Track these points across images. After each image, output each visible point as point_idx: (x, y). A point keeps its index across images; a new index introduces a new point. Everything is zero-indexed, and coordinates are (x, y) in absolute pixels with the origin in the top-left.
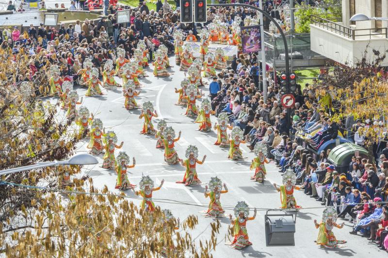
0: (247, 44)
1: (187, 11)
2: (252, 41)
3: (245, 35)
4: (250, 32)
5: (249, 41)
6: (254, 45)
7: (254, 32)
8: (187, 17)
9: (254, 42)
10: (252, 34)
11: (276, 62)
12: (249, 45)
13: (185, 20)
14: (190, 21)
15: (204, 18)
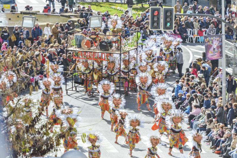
0: (210, 51)
1: (156, 19)
2: (214, 49)
3: (209, 43)
4: (212, 40)
5: (212, 49)
6: (216, 54)
7: (216, 41)
8: (155, 24)
9: (216, 50)
10: (214, 43)
11: (235, 69)
12: (212, 53)
13: (154, 27)
14: (158, 28)
15: (171, 27)
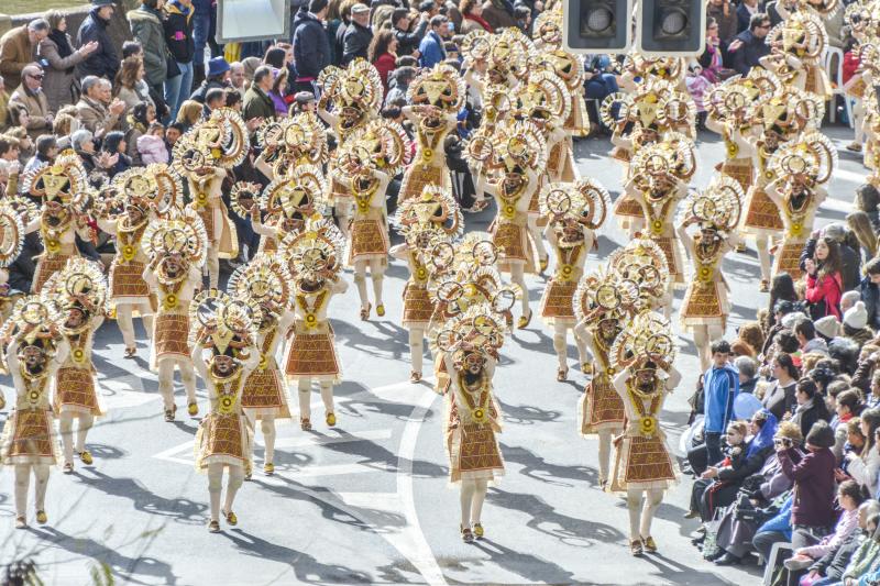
8: (597, 19)
13: (589, 37)
14: (613, 41)
15: (688, 34)
